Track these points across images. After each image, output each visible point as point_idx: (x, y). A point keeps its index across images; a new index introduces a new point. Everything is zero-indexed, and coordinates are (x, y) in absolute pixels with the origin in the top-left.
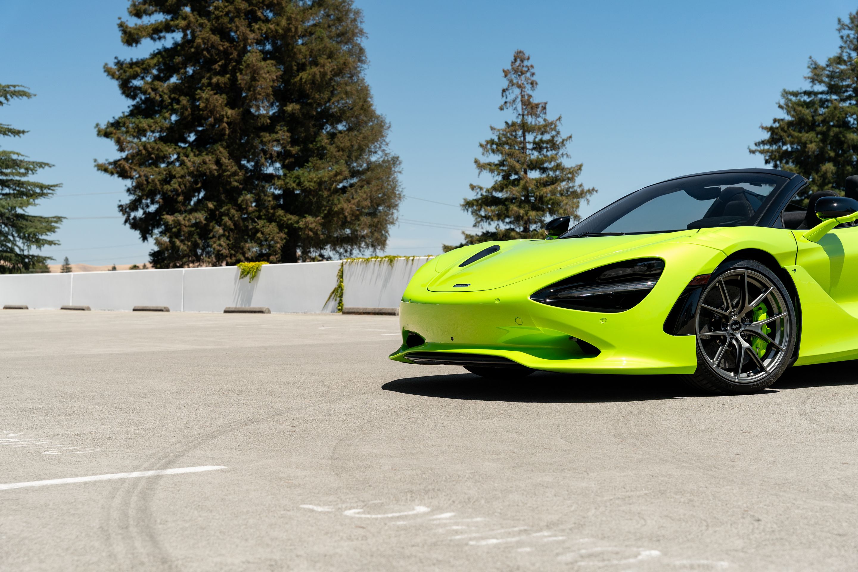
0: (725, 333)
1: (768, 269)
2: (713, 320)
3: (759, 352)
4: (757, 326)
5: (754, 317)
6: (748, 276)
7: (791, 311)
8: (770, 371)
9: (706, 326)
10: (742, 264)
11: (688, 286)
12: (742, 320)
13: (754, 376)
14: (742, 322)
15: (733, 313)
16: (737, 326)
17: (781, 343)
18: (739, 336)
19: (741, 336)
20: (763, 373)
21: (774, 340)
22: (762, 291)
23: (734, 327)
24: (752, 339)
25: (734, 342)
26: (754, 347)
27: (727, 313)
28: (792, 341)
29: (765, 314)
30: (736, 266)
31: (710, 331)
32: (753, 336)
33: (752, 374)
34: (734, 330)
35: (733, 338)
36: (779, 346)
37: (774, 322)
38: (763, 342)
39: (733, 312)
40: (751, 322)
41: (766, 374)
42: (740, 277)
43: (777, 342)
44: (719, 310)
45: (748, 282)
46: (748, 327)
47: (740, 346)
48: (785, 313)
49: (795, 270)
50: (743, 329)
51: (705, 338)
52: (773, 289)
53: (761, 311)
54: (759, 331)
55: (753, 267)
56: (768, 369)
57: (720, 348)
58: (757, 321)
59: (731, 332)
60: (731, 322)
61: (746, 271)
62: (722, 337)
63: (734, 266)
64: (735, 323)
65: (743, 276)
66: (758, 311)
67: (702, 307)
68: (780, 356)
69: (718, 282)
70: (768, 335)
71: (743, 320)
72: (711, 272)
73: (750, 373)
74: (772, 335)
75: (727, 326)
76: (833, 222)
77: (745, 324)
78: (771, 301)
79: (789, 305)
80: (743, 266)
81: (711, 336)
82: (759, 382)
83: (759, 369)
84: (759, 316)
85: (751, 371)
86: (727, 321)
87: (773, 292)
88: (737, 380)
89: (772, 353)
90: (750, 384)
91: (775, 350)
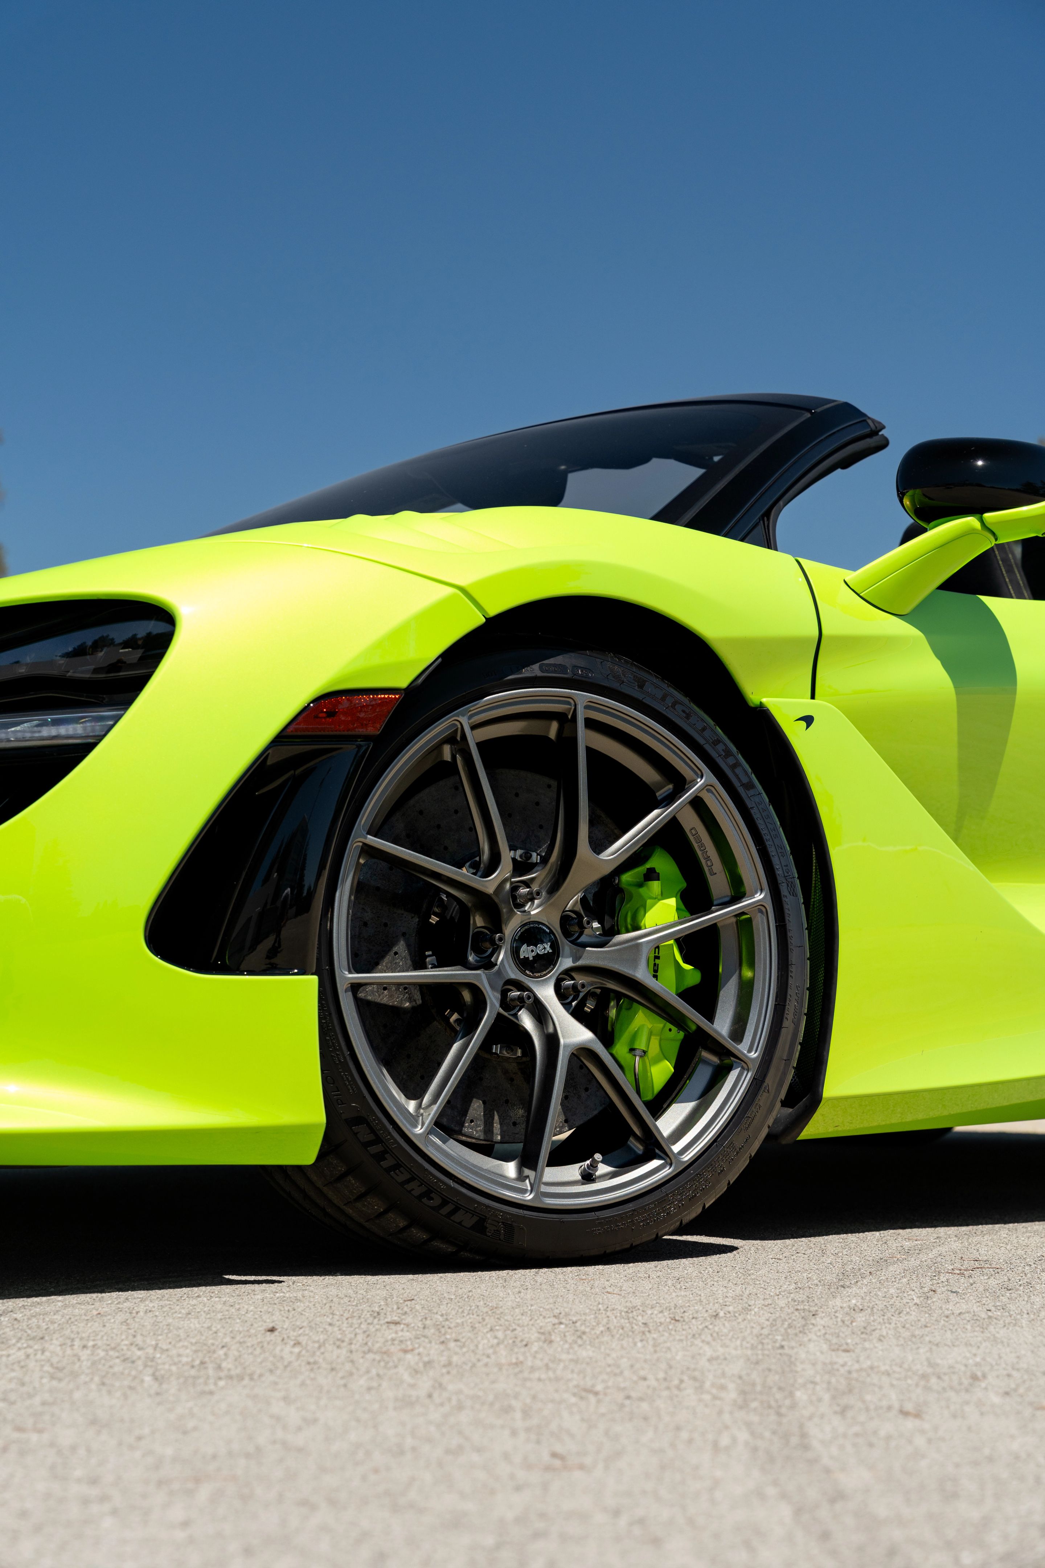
0: (480, 978)
1: (686, 700)
2: (434, 920)
3: (645, 1070)
4: (634, 947)
5: (626, 911)
6: (591, 724)
7: (784, 890)
8: (687, 1157)
9: (401, 947)
10: (562, 668)
11: (281, 739)
12: (565, 920)
13: (613, 1175)
14: (567, 934)
15: (524, 891)
16: (544, 948)
17: (737, 1034)
18: (547, 993)
19: (561, 993)
20: (655, 1163)
21: (710, 1015)
22: (660, 794)
23: (526, 952)
24: (613, 1013)
25: (527, 1022)
26: (621, 1049)
27: (489, 884)
28: (788, 1023)
29: (672, 902)
30: (534, 670)
31: (419, 964)
32: (619, 996)
33: (603, 1169)
35: (521, 1002)
36: (730, 1044)
37: (712, 932)
38: (659, 1024)
39: (527, 884)
40: (610, 932)
41: (667, 1171)
42: (555, 726)
43: (722, 1024)
44: (464, 874)
45: (590, 751)
46: (593, 956)
47: (552, 1041)
48: (759, 897)
49: (808, 720)
50: (566, 963)
51: (384, 998)
52: (707, 787)
53: (655, 886)
54: (642, 974)
55: (615, 685)
56: (676, 1148)
57: (456, 1046)
58: (638, 928)
59: (513, 973)
60: (512, 927)
61: (582, 697)
62: (467, 996)
63: (527, 673)
65: (566, 720)
66: (640, 885)
67: (368, 850)
68: (733, 1089)
69: (451, 739)
70: (686, 995)
71: (571, 923)
72: (403, 682)
73: (594, 1166)
74: (702, 996)
75: (497, 949)
76: (971, 532)
77: (583, 939)
78: (699, 841)
79: (775, 861)
80: (568, 675)
81: (427, 989)
82: (631, 1206)
83: (639, 1148)
84: (643, 907)
85: (598, 1157)
86: (496, 923)
87: (710, 801)
88: (529, 1197)
89: (701, 1077)
90: (592, 1216)
91: (715, 1059)
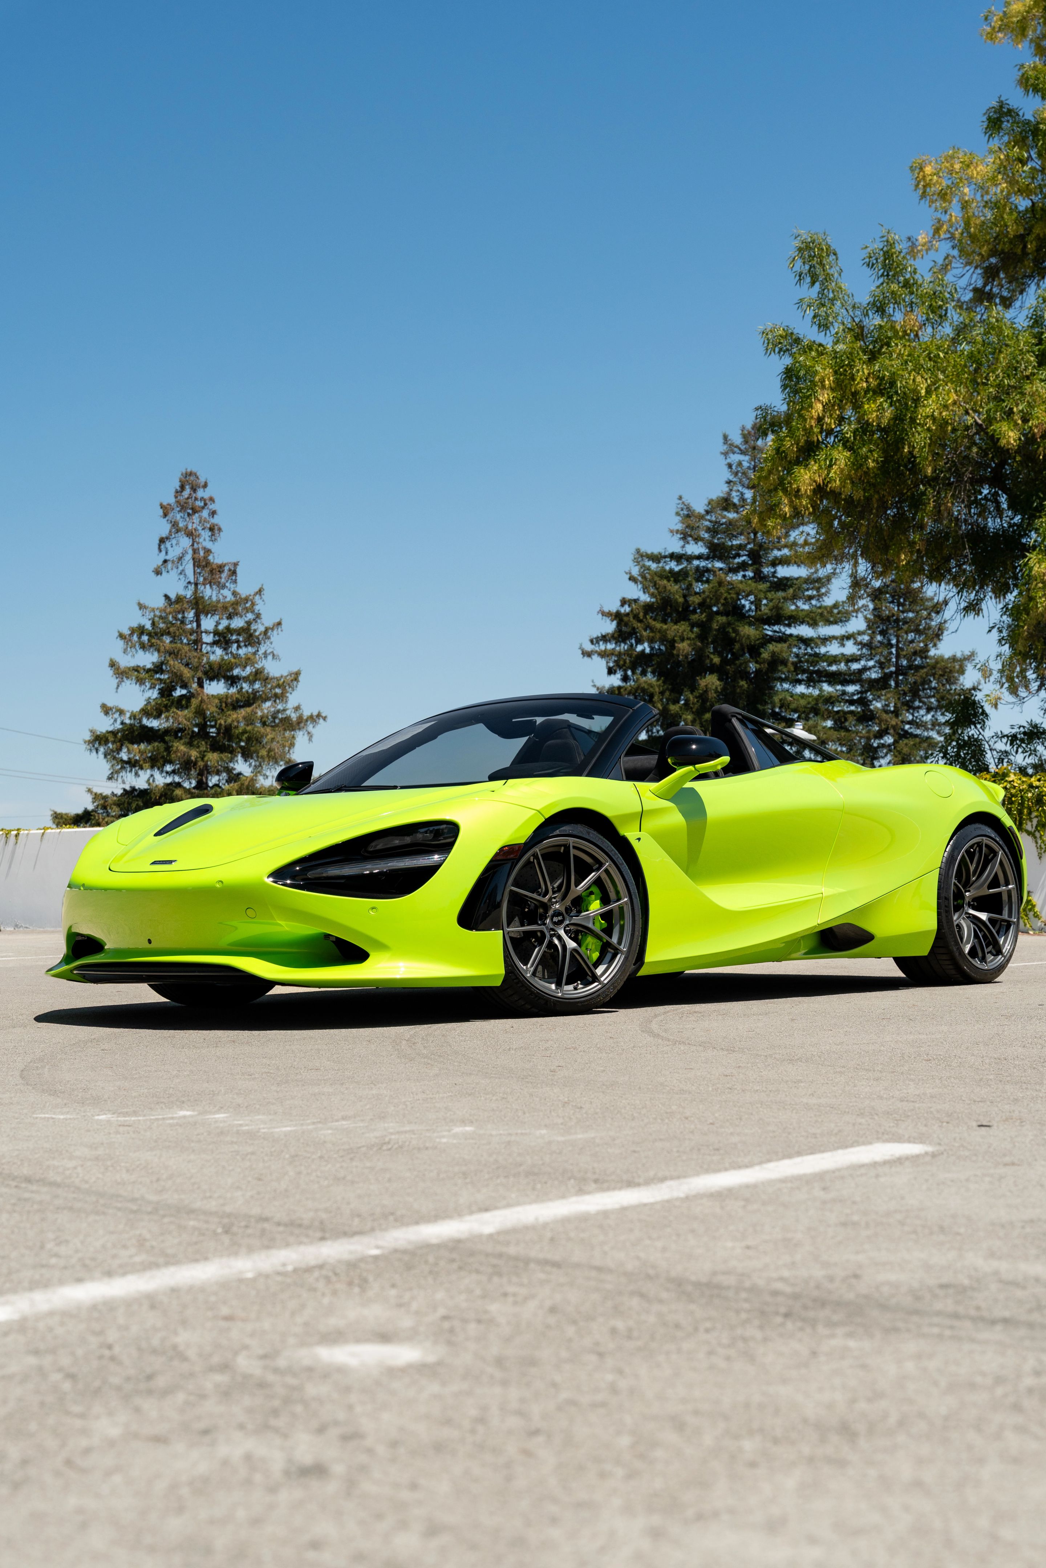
0: (543, 927)
1: (602, 837)
2: (526, 910)
3: (591, 954)
4: (587, 917)
5: (584, 905)
6: (574, 847)
7: (633, 897)
8: (606, 982)
9: (517, 919)
10: (565, 830)
11: (491, 861)
12: (566, 909)
13: (583, 988)
14: (567, 913)
15: (554, 900)
16: (560, 918)
17: (620, 943)
18: (562, 932)
19: (566, 932)
20: (596, 984)
21: (611, 937)
22: (594, 868)
23: (555, 919)
24: (580, 937)
25: (556, 942)
26: (583, 948)
27: (545, 899)
28: (635, 941)
29: (598, 901)
30: (557, 832)
31: (522, 925)
32: (581, 932)
33: (580, 986)
34: (555, 923)
35: (554, 934)
36: (617, 946)
37: (611, 911)
38: (595, 940)
39: (555, 898)
40: (579, 912)
41: (600, 986)
42: (563, 848)
43: (615, 940)
44: (535, 896)
45: (575, 855)
46: (575, 920)
47: (564, 946)
48: (626, 899)
49: (639, 839)
50: (567, 922)
51: (515, 935)
52: (610, 865)
53: (593, 897)
54: (590, 925)
55: (580, 835)
56: (602, 979)
57: (537, 950)
58: (588, 911)
59: (551, 926)
60: (551, 913)
61: (571, 840)
62: (539, 934)
63: (555, 833)
64: (557, 913)
65: (567, 847)
66: (588, 896)
67: (511, 890)
68: (619, 960)
69: (533, 855)
70: (603, 930)
71: (568, 910)
72: (523, 841)
73: (578, 985)
74: (608, 931)
75: (546, 918)
76: (691, 771)
77: (571, 914)
78: (606, 882)
79: (631, 888)
80: (567, 833)
81: (524, 932)
82: (589, 997)
83: (590, 979)
84: (589, 903)
85: (579, 982)
86: (546, 911)
87: (609, 869)
88: (560, 995)
89: (608, 957)
90: (578, 1000)
91: (612, 951)
